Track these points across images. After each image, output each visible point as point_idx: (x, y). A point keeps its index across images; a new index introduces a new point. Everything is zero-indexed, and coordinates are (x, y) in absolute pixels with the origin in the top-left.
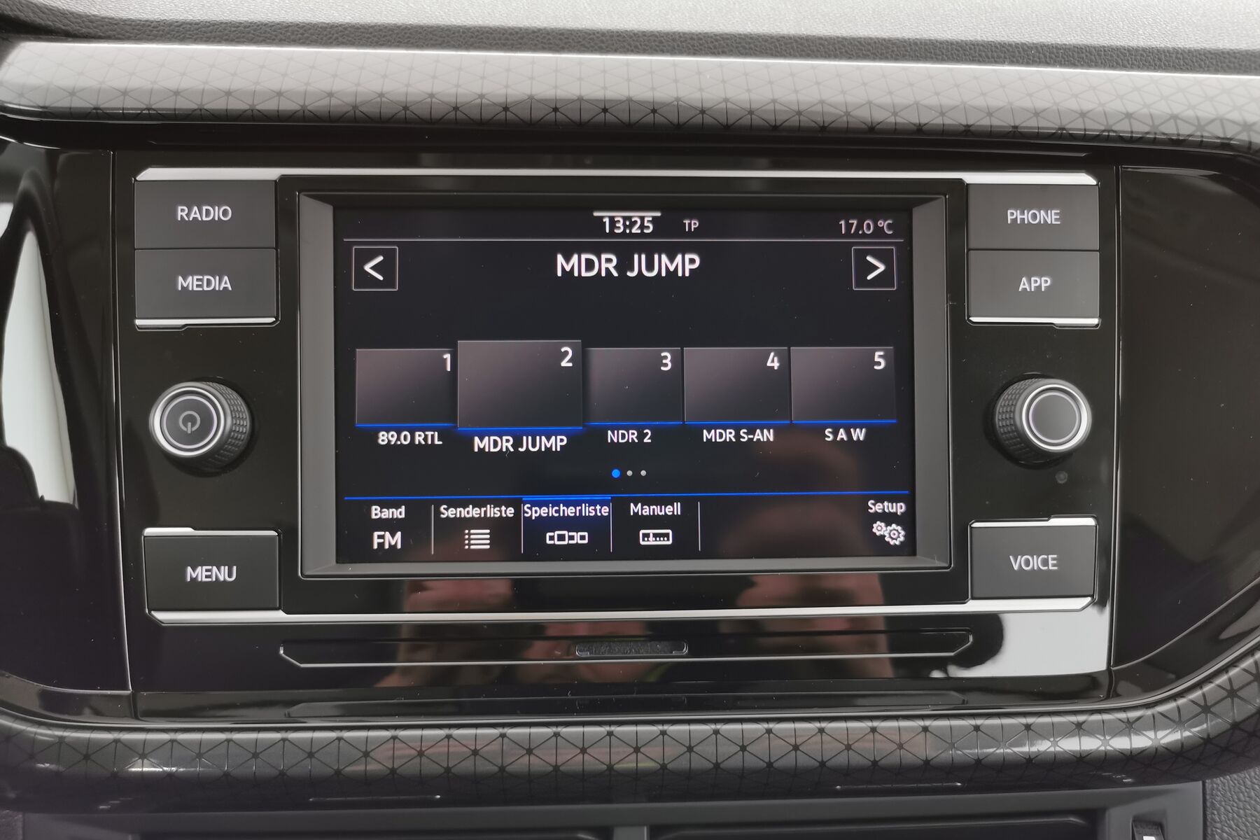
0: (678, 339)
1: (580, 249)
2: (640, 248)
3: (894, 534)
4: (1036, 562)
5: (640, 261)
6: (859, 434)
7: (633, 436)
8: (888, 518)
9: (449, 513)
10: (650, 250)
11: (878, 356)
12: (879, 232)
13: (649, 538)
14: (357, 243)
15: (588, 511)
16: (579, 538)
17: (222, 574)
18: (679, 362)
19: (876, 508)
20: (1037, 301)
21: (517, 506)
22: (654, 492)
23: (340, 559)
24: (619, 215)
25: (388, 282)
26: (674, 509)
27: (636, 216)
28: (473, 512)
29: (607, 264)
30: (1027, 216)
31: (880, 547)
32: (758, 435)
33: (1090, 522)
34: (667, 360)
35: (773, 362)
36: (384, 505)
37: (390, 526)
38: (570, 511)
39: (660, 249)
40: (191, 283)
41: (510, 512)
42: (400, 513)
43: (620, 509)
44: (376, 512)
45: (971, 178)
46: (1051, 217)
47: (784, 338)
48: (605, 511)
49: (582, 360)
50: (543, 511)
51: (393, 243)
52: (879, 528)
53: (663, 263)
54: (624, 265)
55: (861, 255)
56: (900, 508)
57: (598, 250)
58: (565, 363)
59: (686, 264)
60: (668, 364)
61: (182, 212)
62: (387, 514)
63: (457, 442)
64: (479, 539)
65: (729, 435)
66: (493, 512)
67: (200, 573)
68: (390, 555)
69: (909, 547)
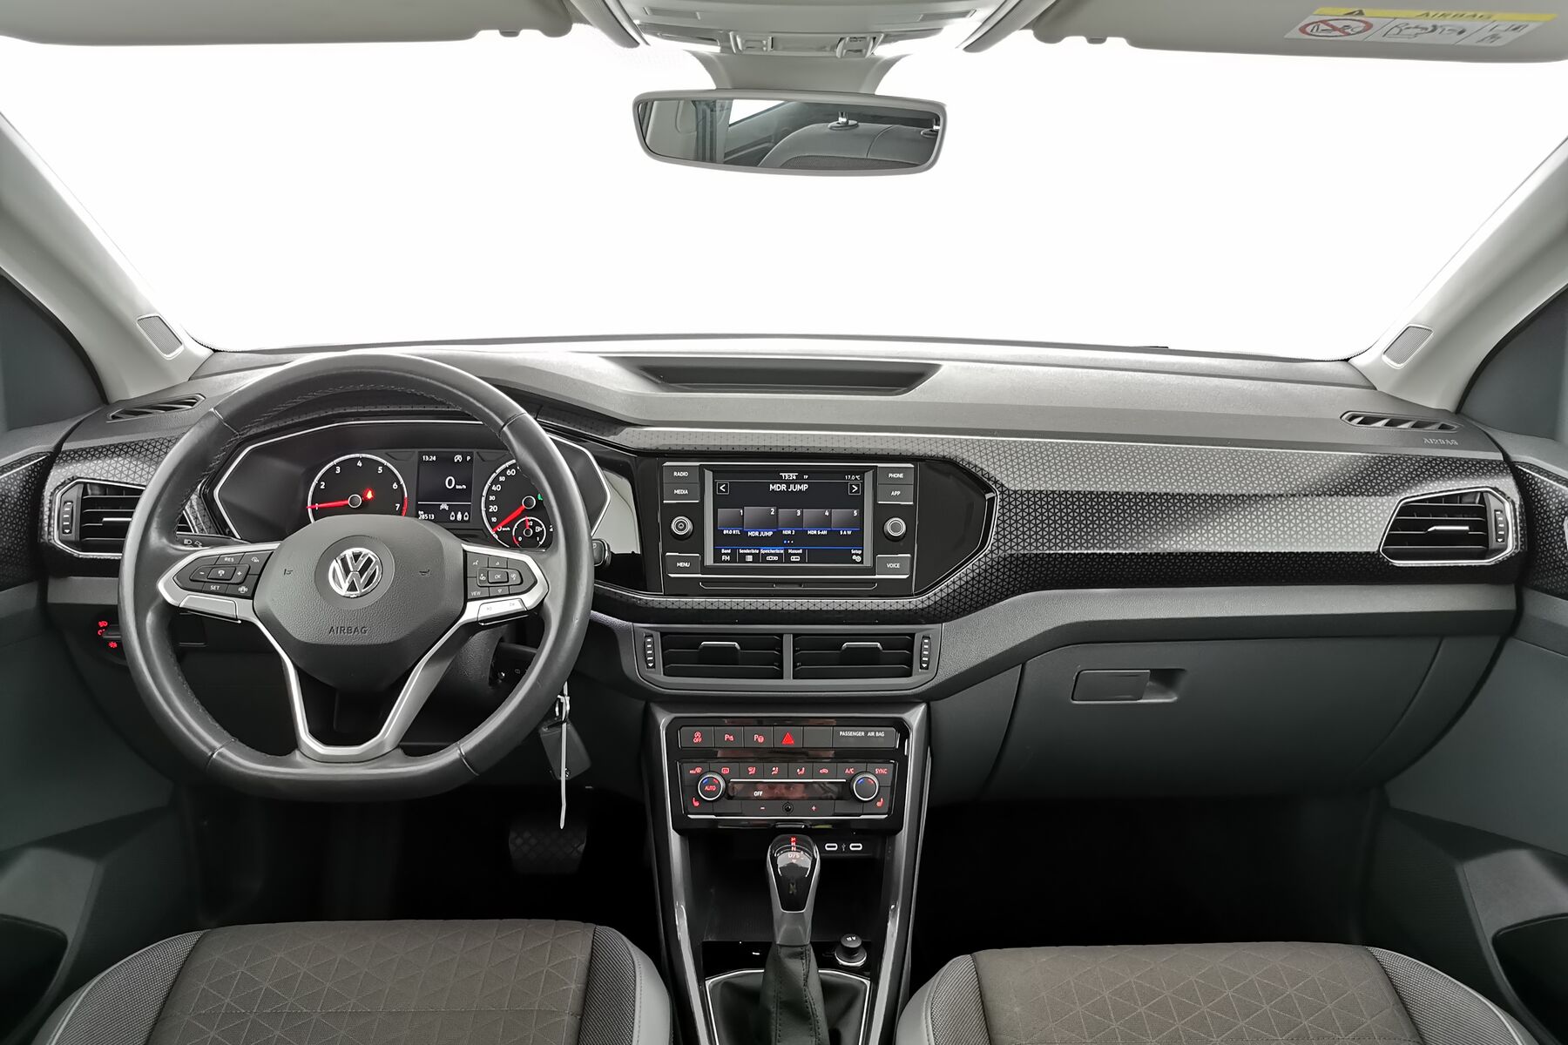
0: (802, 507)
1: (777, 483)
2: (792, 483)
3: (858, 559)
4: (894, 565)
5: (792, 486)
6: (849, 533)
7: (789, 532)
8: (857, 555)
9: (741, 551)
10: (795, 483)
11: (855, 512)
12: (856, 479)
13: (793, 558)
14: (718, 481)
15: (778, 551)
16: (776, 558)
17: (686, 565)
18: (802, 512)
19: (853, 552)
20: (896, 498)
21: (759, 550)
22: (795, 546)
23: (714, 562)
24: (787, 474)
25: (726, 491)
26: (801, 551)
27: (791, 474)
28: (748, 551)
29: (783, 487)
30: (894, 476)
31: (855, 562)
32: (822, 533)
33: (909, 555)
34: (799, 511)
35: (827, 514)
36: (725, 549)
37: (727, 554)
38: (773, 552)
39: (798, 483)
40: (678, 492)
41: (758, 551)
42: (729, 551)
43: (786, 550)
44: (723, 551)
45: (879, 465)
46: (901, 476)
47: (830, 507)
48: (782, 551)
49: (777, 512)
50: (766, 551)
51: (728, 481)
52: (854, 557)
53: (798, 487)
54: (788, 487)
55: (851, 485)
56: (860, 552)
57: (781, 483)
58: (772, 513)
59: (804, 487)
60: (799, 514)
61: (675, 474)
62: (726, 551)
63: (744, 533)
64: (750, 558)
65: (815, 532)
66: (753, 551)
67: (681, 564)
68: (727, 562)
69: (862, 562)
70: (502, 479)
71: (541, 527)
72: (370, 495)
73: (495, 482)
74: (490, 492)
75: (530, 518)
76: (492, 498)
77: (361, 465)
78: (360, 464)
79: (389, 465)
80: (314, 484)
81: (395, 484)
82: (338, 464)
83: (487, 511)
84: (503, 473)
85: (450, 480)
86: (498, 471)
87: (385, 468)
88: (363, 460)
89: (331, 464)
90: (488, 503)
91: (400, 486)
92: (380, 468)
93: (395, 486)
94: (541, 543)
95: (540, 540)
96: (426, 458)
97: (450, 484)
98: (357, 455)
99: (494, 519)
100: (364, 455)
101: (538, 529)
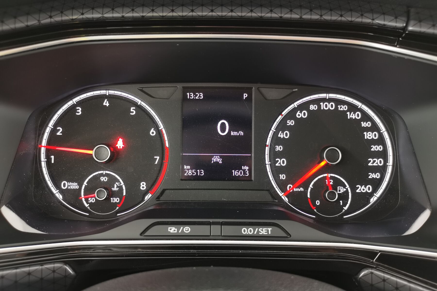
70: (291, 123)
71: (344, 186)
72: (120, 144)
73: (282, 127)
74: (276, 140)
75: (329, 175)
76: (279, 148)
77: (108, 105)
78: (106, 103)
79: (144, 104)
80: (48, 130)
81: (152, 130)
82: (79, 104)
83: (272, 166)
84: (291, 115)
85: (223, 124)
86: (284, 113)
87: (139, 108)
88: (110, 98)
89: (70, 103)
90: (274, 155)
91: (159, 132)
92: (132, 109)
93: (153, 132)
94: (346, 208)
95: (345, 205)
96: (191, 95)
97: (223, 130)
98: (103, 92)
99: (282, 177)
100: (112, 92)
101: (342, 190)
